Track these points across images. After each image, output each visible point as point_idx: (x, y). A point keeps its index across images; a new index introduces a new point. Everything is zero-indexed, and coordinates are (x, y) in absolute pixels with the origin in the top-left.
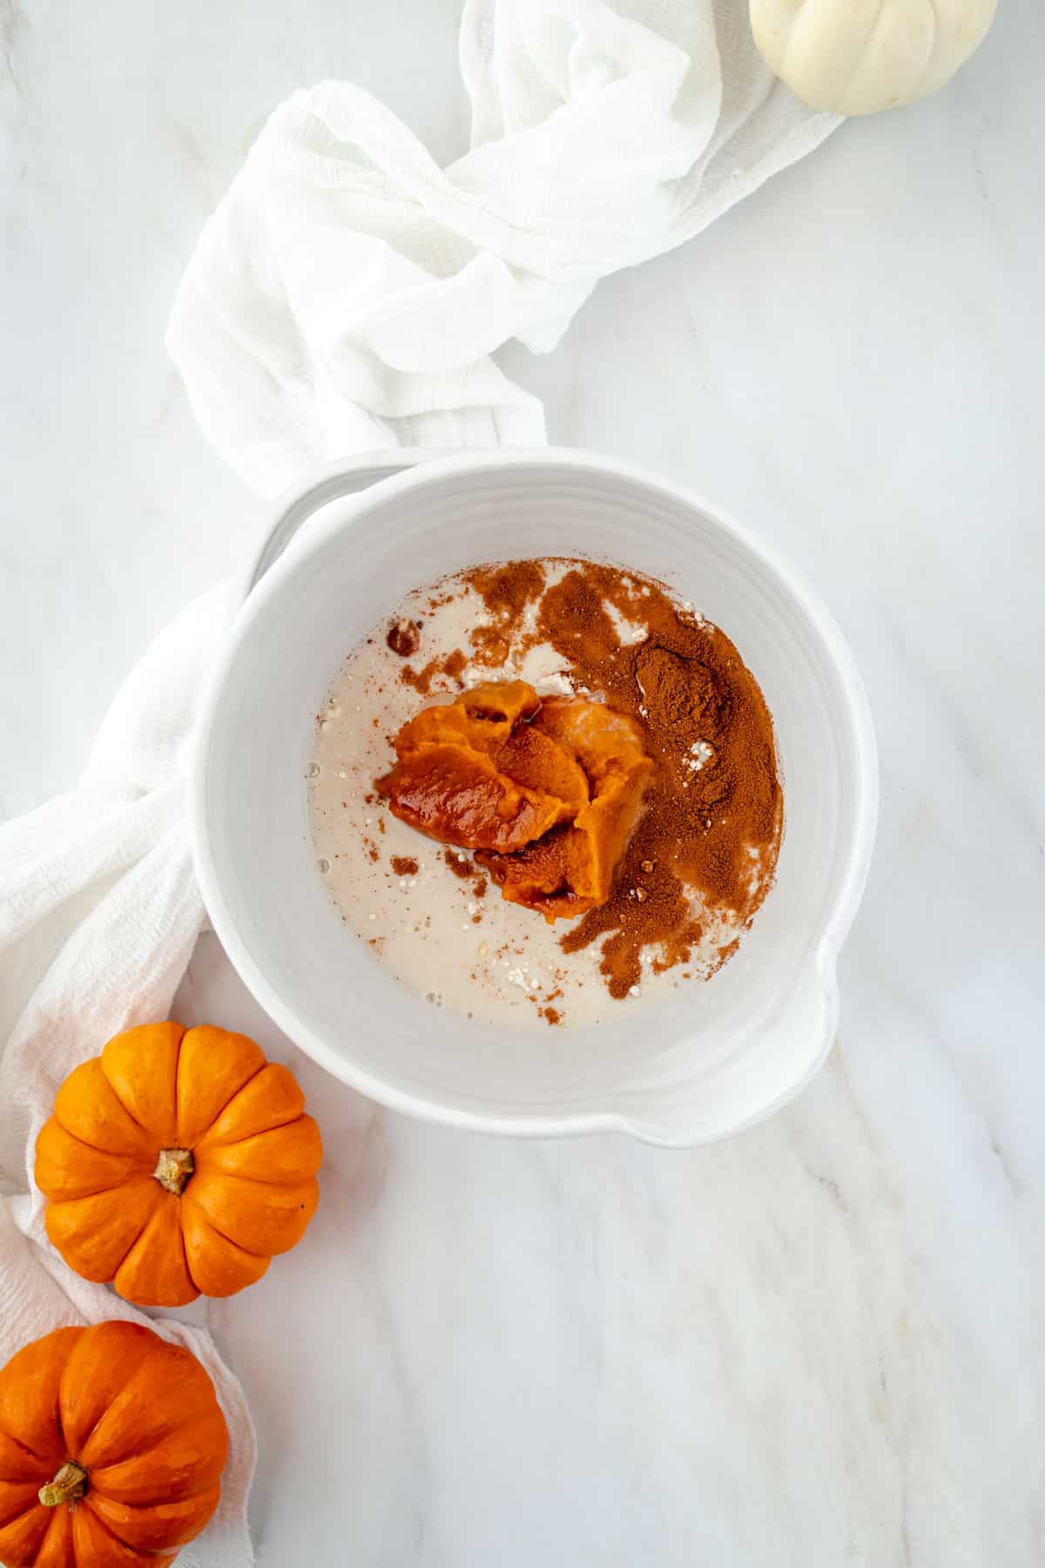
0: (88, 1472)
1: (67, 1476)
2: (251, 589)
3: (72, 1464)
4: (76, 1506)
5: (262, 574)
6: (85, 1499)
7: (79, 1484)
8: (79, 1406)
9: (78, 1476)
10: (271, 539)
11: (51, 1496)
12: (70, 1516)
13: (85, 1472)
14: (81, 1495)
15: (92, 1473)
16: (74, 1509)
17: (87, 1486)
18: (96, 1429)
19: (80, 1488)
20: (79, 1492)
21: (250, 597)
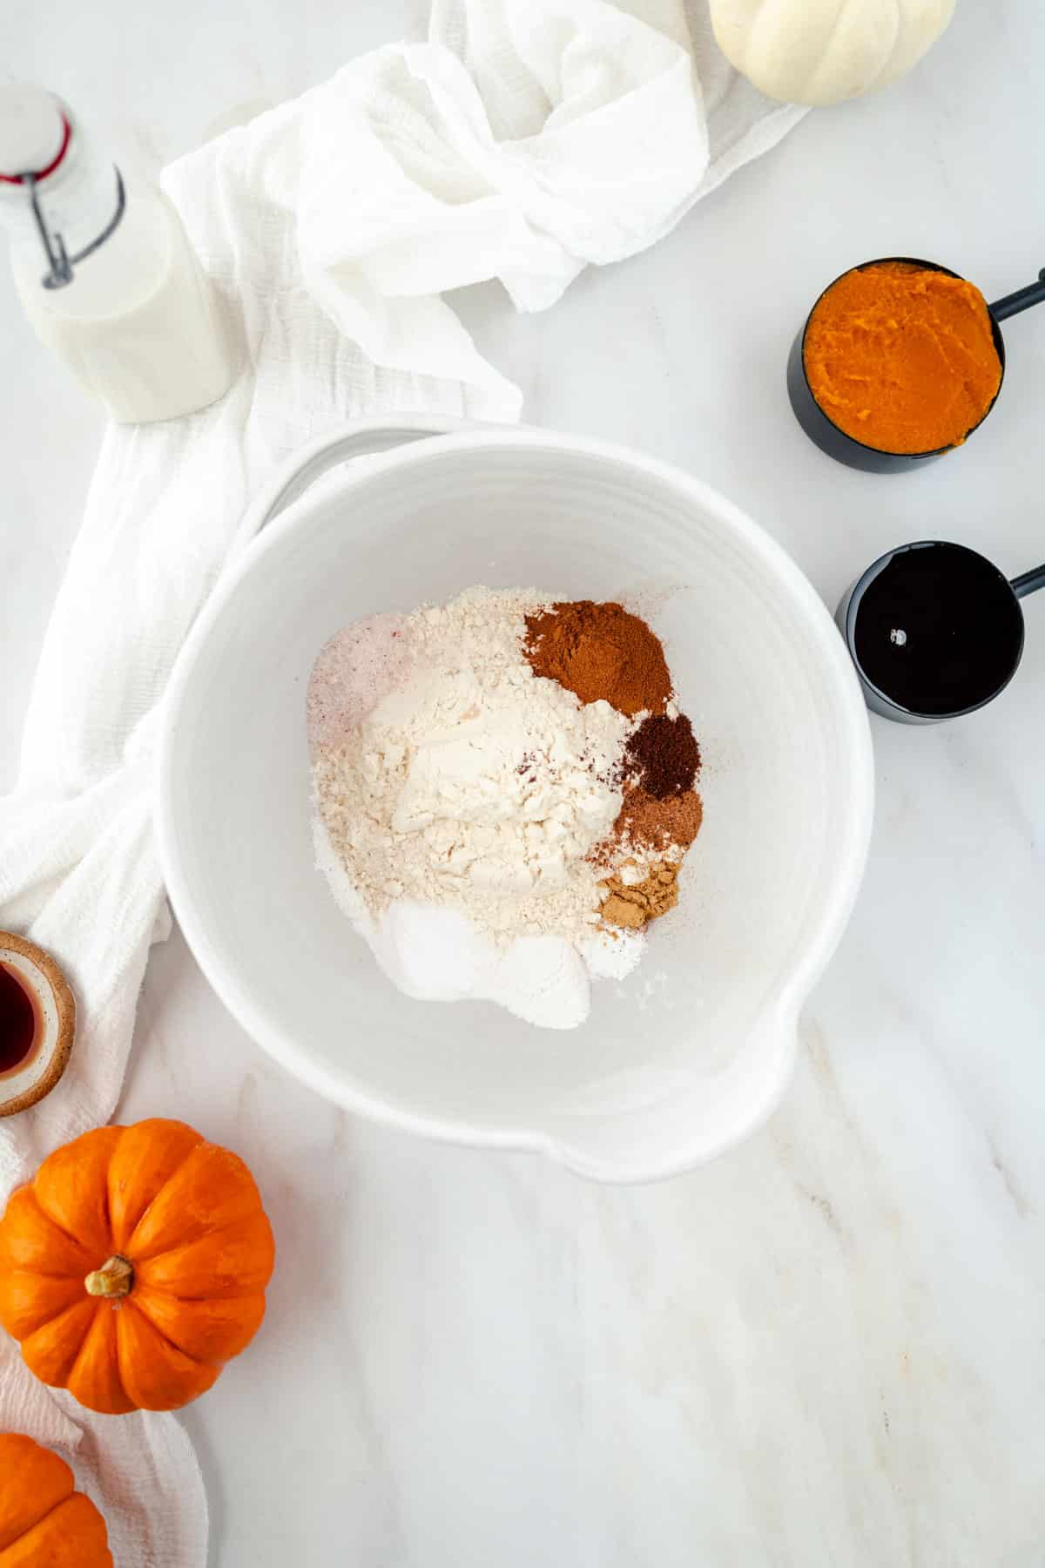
0: (134, 1264)
1: (113, 1267)
2: (261, 528)
3: (118, 1257)
4: (120, 1305)
5: (276, 515)
6: (130, 1296)
7: (124, 1277)
8: (129, 1188)
9: (124, 1270)
10: (289, 483)
11: (97, 1284)
12: (113, 1316)
13: (131, 1266)
14: (126, 1291)
15: (138, 1264)
16: (118, 1307)
17: (132, 1280)
18: (146, 1213)
19: (126, 1283)
20: (124, 1287)
21: (261, 534)
